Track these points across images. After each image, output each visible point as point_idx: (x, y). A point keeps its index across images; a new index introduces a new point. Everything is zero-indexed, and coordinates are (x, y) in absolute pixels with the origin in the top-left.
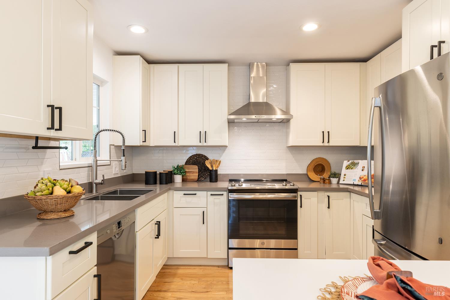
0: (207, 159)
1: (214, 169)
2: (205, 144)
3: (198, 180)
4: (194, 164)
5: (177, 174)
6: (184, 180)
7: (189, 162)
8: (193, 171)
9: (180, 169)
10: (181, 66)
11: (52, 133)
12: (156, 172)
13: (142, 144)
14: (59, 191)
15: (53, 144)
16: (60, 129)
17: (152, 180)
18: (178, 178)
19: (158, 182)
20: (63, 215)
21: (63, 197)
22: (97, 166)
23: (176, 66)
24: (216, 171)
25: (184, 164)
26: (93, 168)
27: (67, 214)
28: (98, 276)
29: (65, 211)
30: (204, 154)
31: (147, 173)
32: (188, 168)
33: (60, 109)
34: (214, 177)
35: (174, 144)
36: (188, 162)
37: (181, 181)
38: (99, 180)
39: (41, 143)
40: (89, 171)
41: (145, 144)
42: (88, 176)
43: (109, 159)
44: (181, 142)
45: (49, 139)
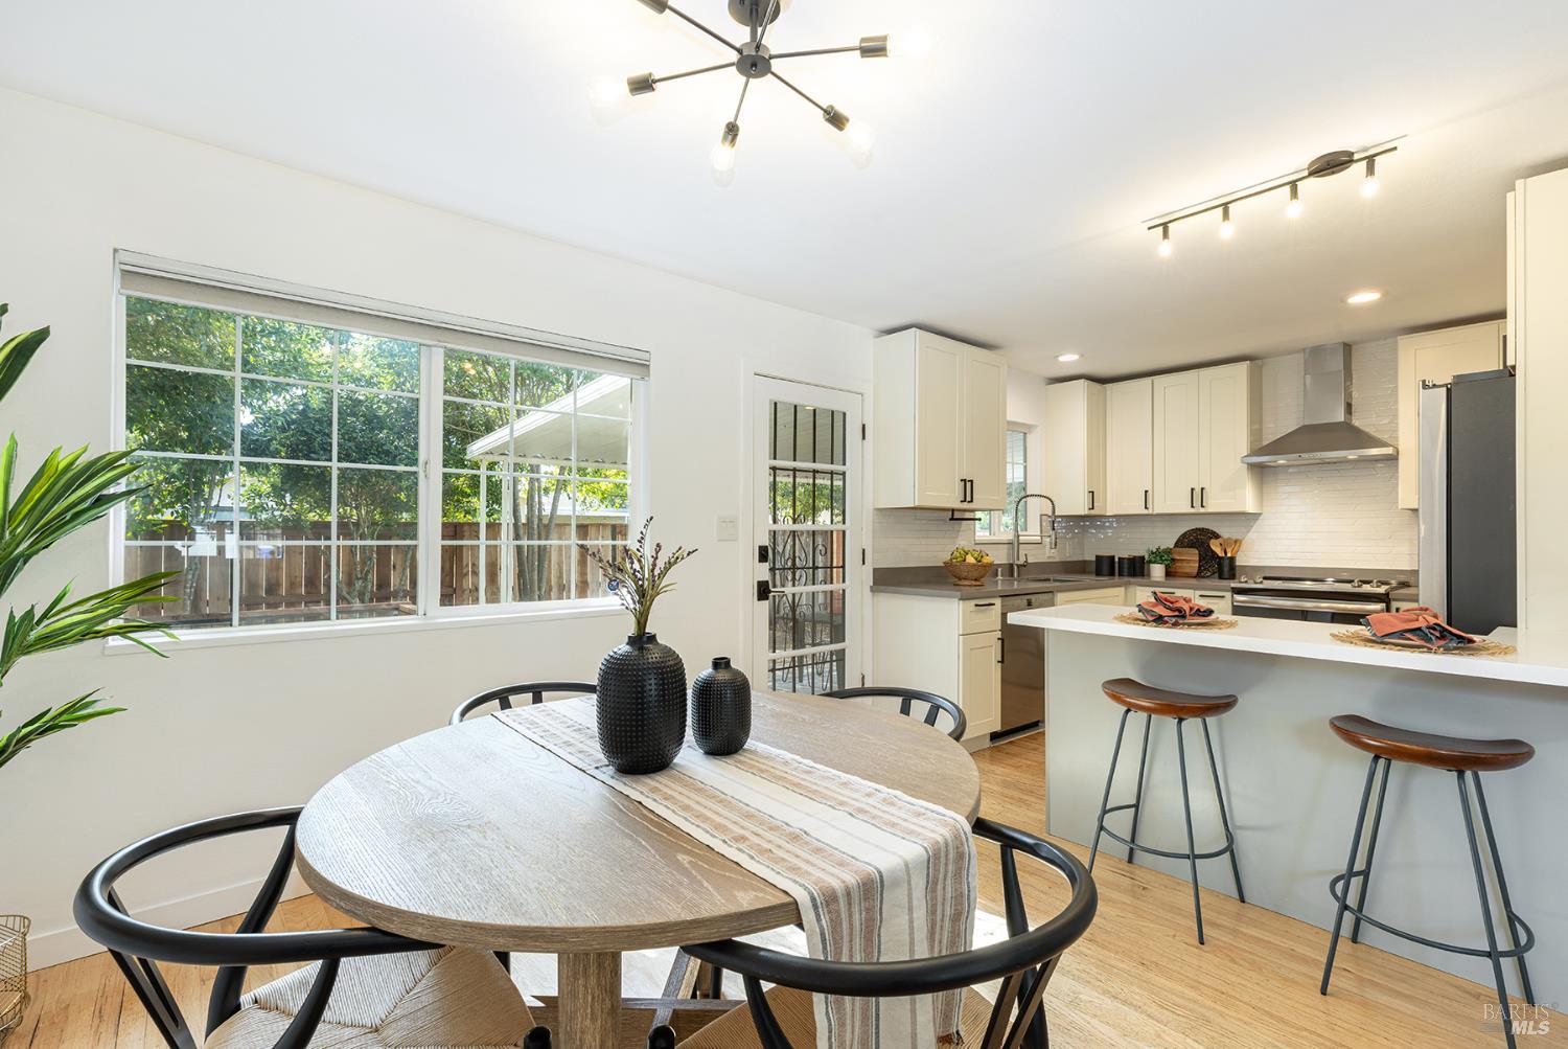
0: (1217, 536)
1: (1229, 555)
2: (1202, 510)
3: (1198, 576)
4: (1191, 545)
5: (1154, 563)
6: (1169, 574)
7: (1183, 542)
8: (1191, 559)
9: (1159, 555)
10: (1157, 379)
11: (965, 506)
12: (1113, 557)
13: (1087, 512)
14: (970, 559)
15: (967, 515)
16: (972, 501)
17: (1105, 568)
18: (1157, 571)
19: (1117, 573)
20: (974, 583)
21: (974, 565)
22: (1019, 544)
23: (1147, 381)
24: (1232, 559)
25: (1172, 547)
26: (1014, 545)
27: (978, 583)
28: (1002, 640)
29: (976, 580)
30: (1211, 528)
31: (1098, 558)
32: (1180, 554)
33: (972, 481)
34: (1226, 569)
35: (1146, 512)
36: (1180, 543)
37: (1163, 574)
38: (1022, 561)
39: (957, 515)
40: (1009, 549)
41: (1093, 512)
42: (1008, 554)
43: (1039, 533)
44: (1159, 507)
45: (965, 510)
